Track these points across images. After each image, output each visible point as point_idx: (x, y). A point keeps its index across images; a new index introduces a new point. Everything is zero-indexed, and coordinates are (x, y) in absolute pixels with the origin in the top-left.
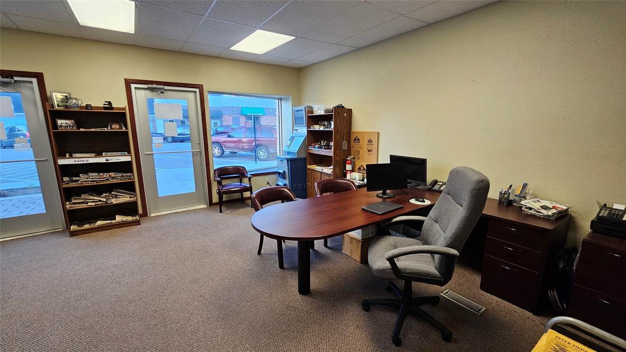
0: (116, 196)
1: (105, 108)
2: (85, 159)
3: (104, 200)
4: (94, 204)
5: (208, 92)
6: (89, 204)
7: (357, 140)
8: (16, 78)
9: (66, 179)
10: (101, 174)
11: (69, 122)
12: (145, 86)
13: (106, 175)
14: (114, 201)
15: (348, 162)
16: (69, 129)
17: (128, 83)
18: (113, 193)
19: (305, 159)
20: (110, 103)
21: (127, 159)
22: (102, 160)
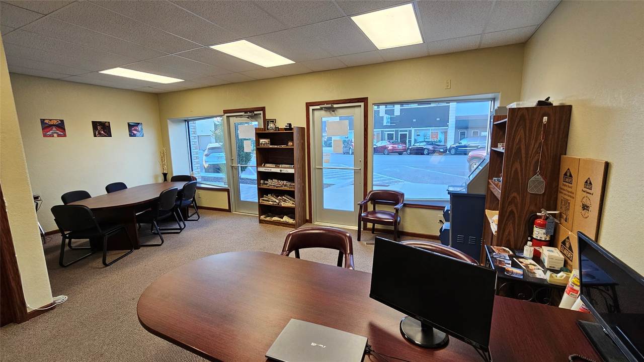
0: (285, 201)
1: (286, 129)
2: (270, 169)
3: (277, 201)
4: (272, 203)
5: (373, 104)
6: (270, 202)
7: (569, 176)
8: (255, 113)
9: (262, 181)
10: (279, 181)
11: (267, 141)
12: (318, 107)
13: (281, 182)
14: (283, 204)
15: (538, 221)
16: (266, 147)
17: (308, 105)
18: (284, 197)
19: (483, 198)
20: (290, 125)
21: (291, 171)
22: (277, 170)
